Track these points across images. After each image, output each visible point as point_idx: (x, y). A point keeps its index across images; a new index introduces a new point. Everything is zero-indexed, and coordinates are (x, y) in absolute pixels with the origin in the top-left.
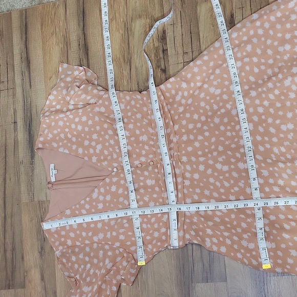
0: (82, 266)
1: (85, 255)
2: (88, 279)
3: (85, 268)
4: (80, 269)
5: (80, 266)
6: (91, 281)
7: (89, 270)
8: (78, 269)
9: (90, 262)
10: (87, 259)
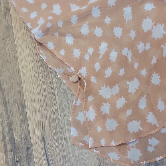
0: (91, 50)
1: (92, 26)
2: (108, 72)
3: (96, 54)
4: (87, 57)
5: (84, 51)
6: (114, 74)
7: (107, 54)
8: (82, 58)
9: (104, 38)
10: (98, 32)
